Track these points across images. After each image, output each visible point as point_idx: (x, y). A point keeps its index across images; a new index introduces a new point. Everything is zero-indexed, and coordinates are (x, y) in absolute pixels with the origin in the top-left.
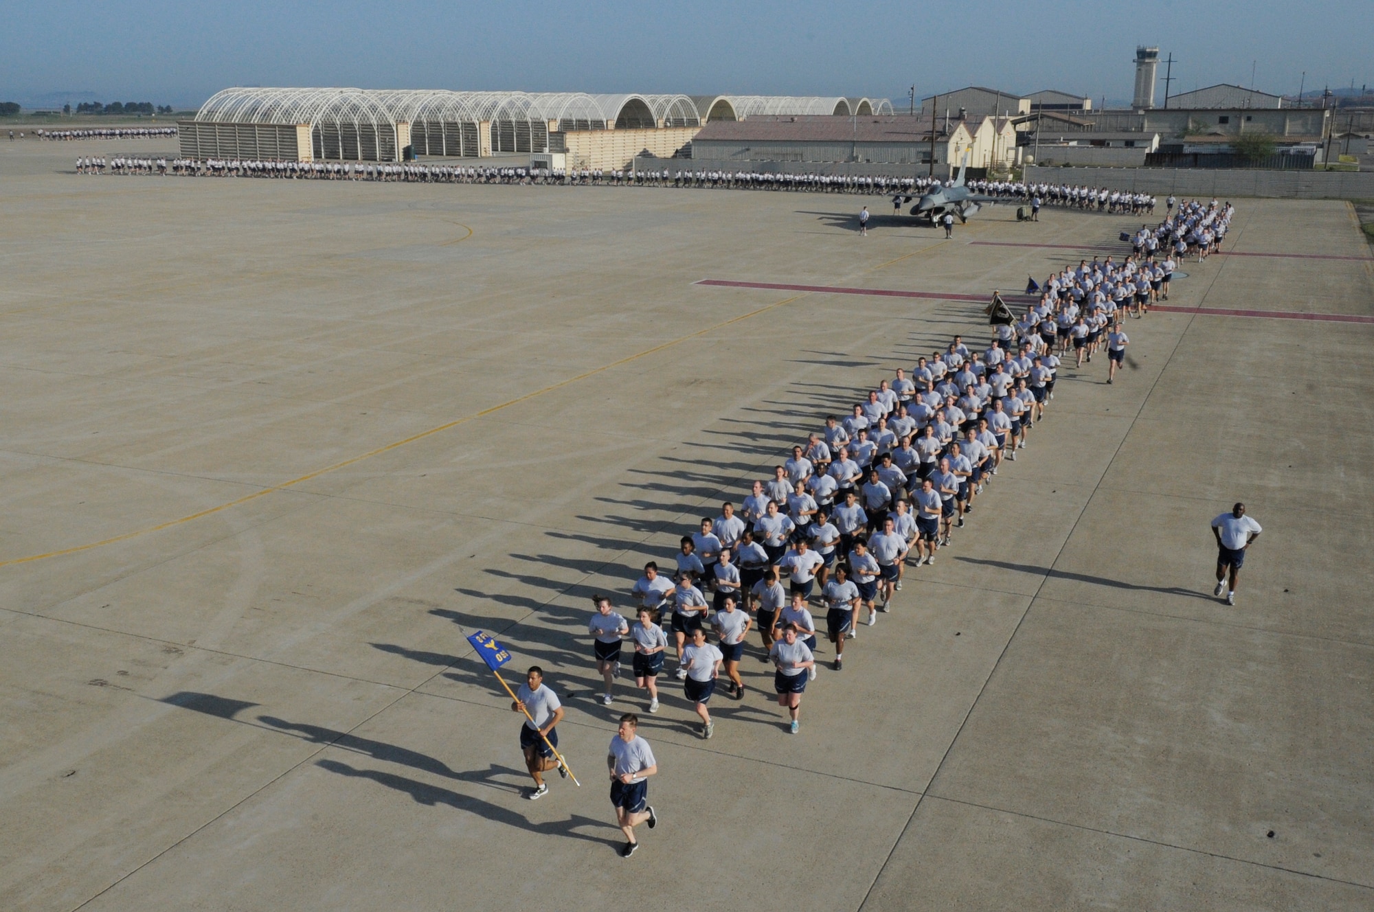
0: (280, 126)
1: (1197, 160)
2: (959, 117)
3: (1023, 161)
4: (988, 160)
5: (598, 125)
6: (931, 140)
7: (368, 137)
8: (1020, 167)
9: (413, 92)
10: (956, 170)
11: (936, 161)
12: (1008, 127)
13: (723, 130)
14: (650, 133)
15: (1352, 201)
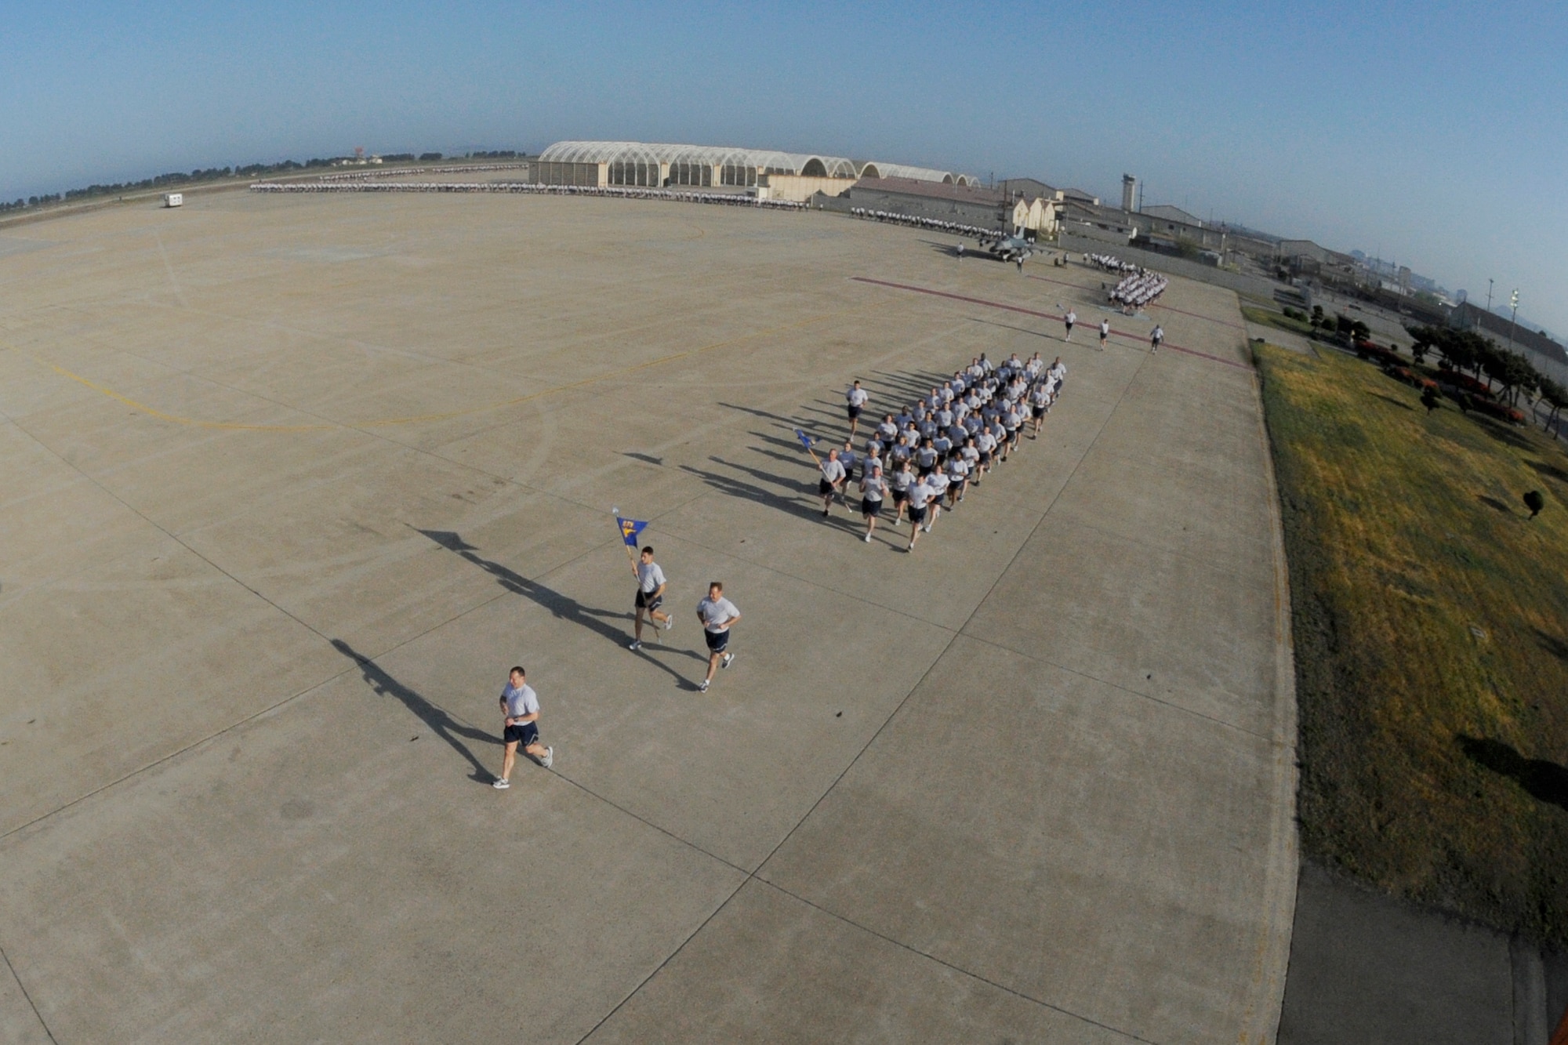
0: (589, 164)
1: (1157, 248)
2: (1020, 196)
3: (1059, 230)
4: (1038, 225)
5: (790, 173)
6: (1003, 206)
7: (642, 172)
8: (1057, 233)
9: (673, 146)
10: (1018, 228)
11: (1006, 221)
12: (1050, 206)
13: (870, 183)
14: (824, 180)
15: (1237, 292)
